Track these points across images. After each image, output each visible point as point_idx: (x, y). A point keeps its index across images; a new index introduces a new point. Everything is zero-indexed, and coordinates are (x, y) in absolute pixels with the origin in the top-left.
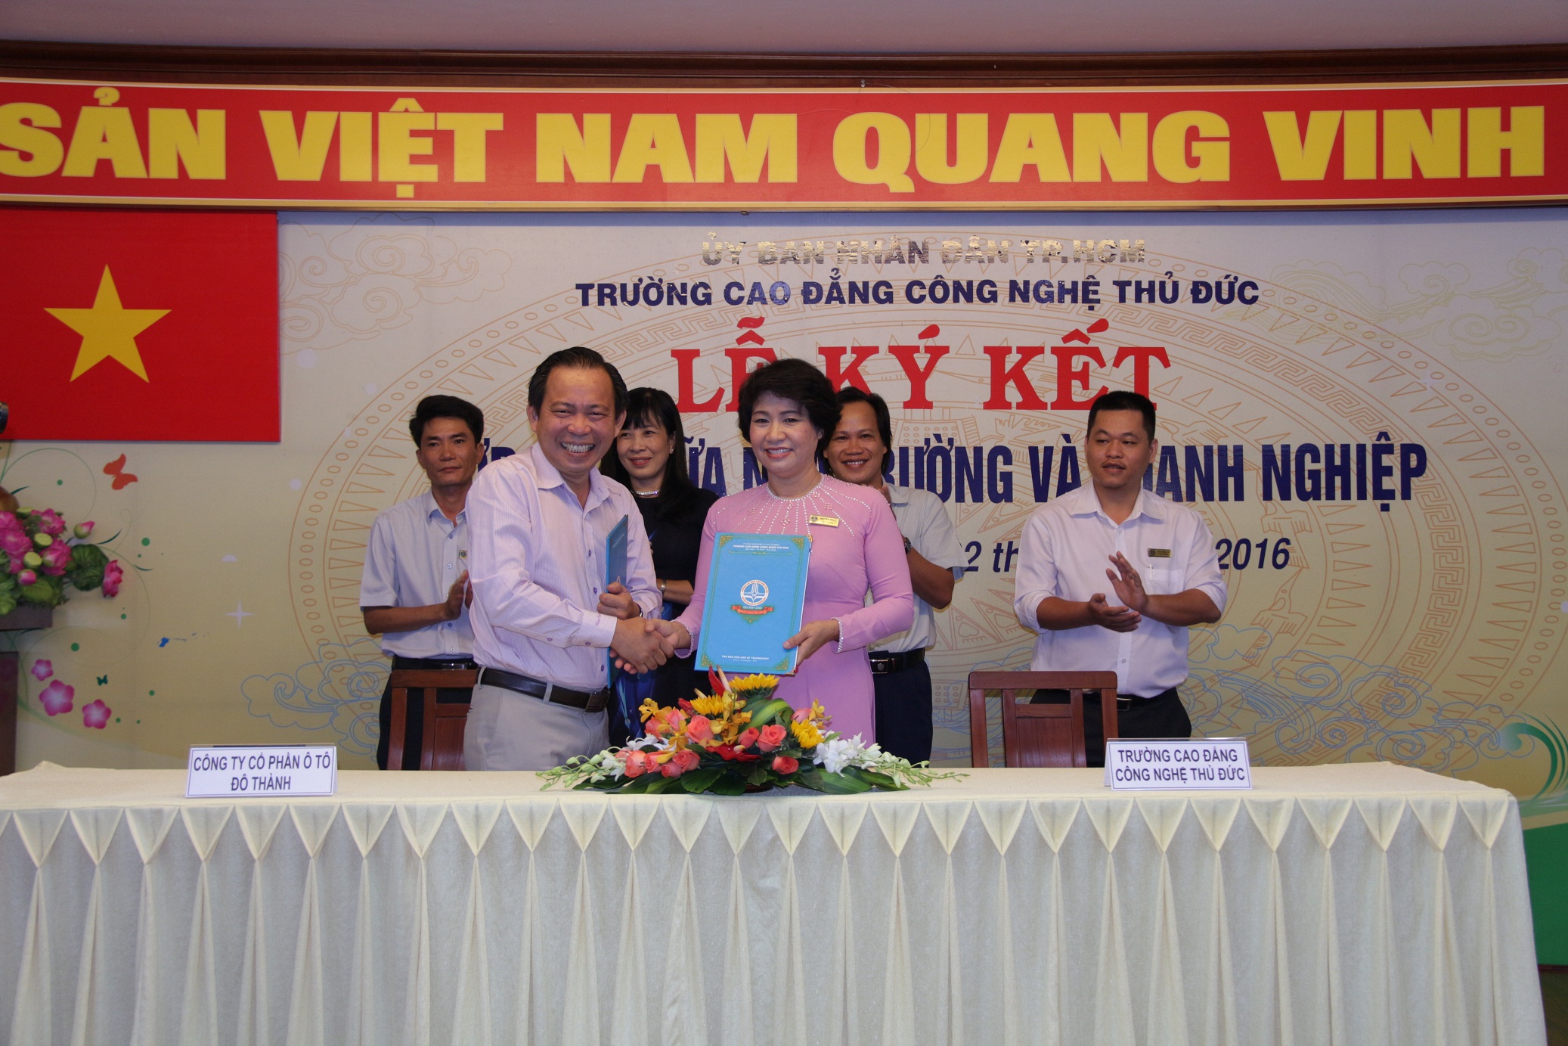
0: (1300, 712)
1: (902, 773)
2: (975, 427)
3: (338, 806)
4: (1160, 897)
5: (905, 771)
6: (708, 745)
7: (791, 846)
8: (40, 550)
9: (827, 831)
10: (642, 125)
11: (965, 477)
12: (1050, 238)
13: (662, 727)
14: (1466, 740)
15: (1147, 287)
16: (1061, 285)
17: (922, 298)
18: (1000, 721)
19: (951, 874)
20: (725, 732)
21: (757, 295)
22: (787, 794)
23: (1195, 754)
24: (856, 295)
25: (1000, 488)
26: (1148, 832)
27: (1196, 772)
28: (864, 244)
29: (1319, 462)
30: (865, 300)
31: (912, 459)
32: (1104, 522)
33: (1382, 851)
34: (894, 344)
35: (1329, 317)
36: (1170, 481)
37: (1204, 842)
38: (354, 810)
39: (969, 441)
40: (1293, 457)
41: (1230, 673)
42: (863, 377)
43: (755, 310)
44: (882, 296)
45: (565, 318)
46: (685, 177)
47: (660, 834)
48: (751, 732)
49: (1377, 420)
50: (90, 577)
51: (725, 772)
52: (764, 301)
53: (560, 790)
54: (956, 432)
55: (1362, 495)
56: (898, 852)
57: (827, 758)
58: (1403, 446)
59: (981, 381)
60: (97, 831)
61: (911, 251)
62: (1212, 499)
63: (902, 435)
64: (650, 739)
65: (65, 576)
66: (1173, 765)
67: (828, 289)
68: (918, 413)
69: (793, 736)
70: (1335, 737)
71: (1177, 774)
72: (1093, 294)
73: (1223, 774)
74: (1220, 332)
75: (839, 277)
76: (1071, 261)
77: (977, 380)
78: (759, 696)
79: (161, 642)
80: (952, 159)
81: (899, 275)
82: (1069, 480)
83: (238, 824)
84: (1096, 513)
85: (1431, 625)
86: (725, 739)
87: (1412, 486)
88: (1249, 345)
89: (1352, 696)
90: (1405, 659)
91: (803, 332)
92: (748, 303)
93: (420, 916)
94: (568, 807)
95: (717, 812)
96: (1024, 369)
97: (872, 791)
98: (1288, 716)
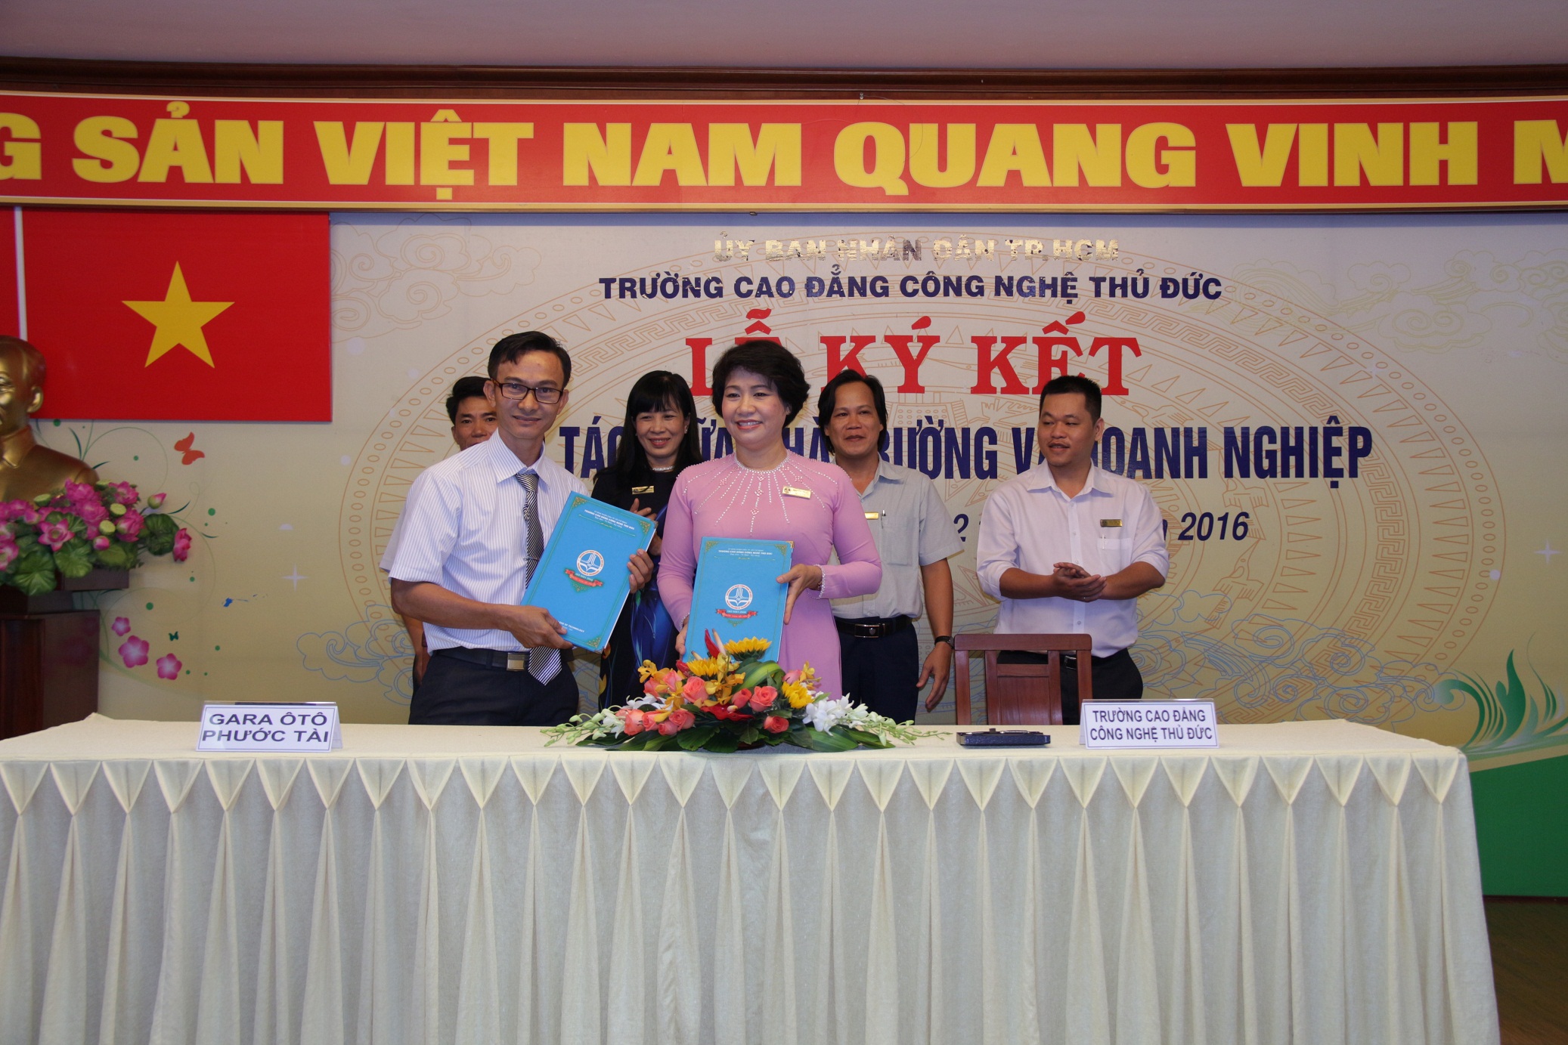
0: (1256, 670)
1: (887, 732)
2: (963, 410)
3: (353, 759)
4: (1131, 849)
5: (892, 730)
6: (703, 705)
7: (781, 801)
8: (114, 518)
9: (815, 787)
10: (660, 134)
11: (954, 455)
12: (1033, 238)
13: (659, 687)
14: (1405, 695)
15: (1120, 283)
16: (1042, 281)
17: (915, 292)
18: (983, 678)
19: (933, 828)
20: (719, 693)
21: (764, 289)
22: (777, 752)
23: (1165, 714)
24: (855, 289)
25: (986, 465)
26: (1121, 789)
27: (1167, 731)
29: (1275, 443)
30: (863, 294)
31: (905, 439)
33: (1341, 806)
34: (889, 333)
35: (1285, 311)
36: (1140, 460)
37: (1173, 798)
38: (367, 764)
39: (958, 423)
40: (1252, 438)
41: (1193, 635)
42: (861, 363)
43: (763, 302)
44: (879, 291)
45: (589, 310)
46: (698, 180)
47: (656, 790)
48: (744, 693)
49: (1329, 405)
50: (163, 543)
51: (718, 732)
52: (771, 295)
53: (564, 747)
54: (946, 414)
55: (1314, 473)
56: (882, 808)
57: (816, 718)
58: (1351, 429)
59: (969, 367)
60: (128, 781)
61: (905, 249)
62: (1178, 476)
63: (897, 416)
64: (648, 699)
65: (139, 541)
66: (1145, 725)
67: (829, 283)
68: (911, 397)
69: (783, 697)
70: (1288, 693)
71: (1148, 733)
72: (1071, 289)
73: (1192, 734)
74: (1186, 325)
75: (840, 272)
76: (1051, 260)
77: (965, 366)
78: (751, 659)
79: (225, 602)
80: (942, 165)
81: (894, 273)
83: (258, 776)
84: (1050, 488)
85: (1375, 591)
86: (719, 699)
87: (1359, 465)
88: (1212, 336)
89: (1303, 656)
90: (1351, 622)
91: (806, 323)
92: (756, 296)
93: (430, 864)
94: (570, 763)
95: (711, 769)
96: (1008, 357)
97: (859, 749)
98: (1246, 674)
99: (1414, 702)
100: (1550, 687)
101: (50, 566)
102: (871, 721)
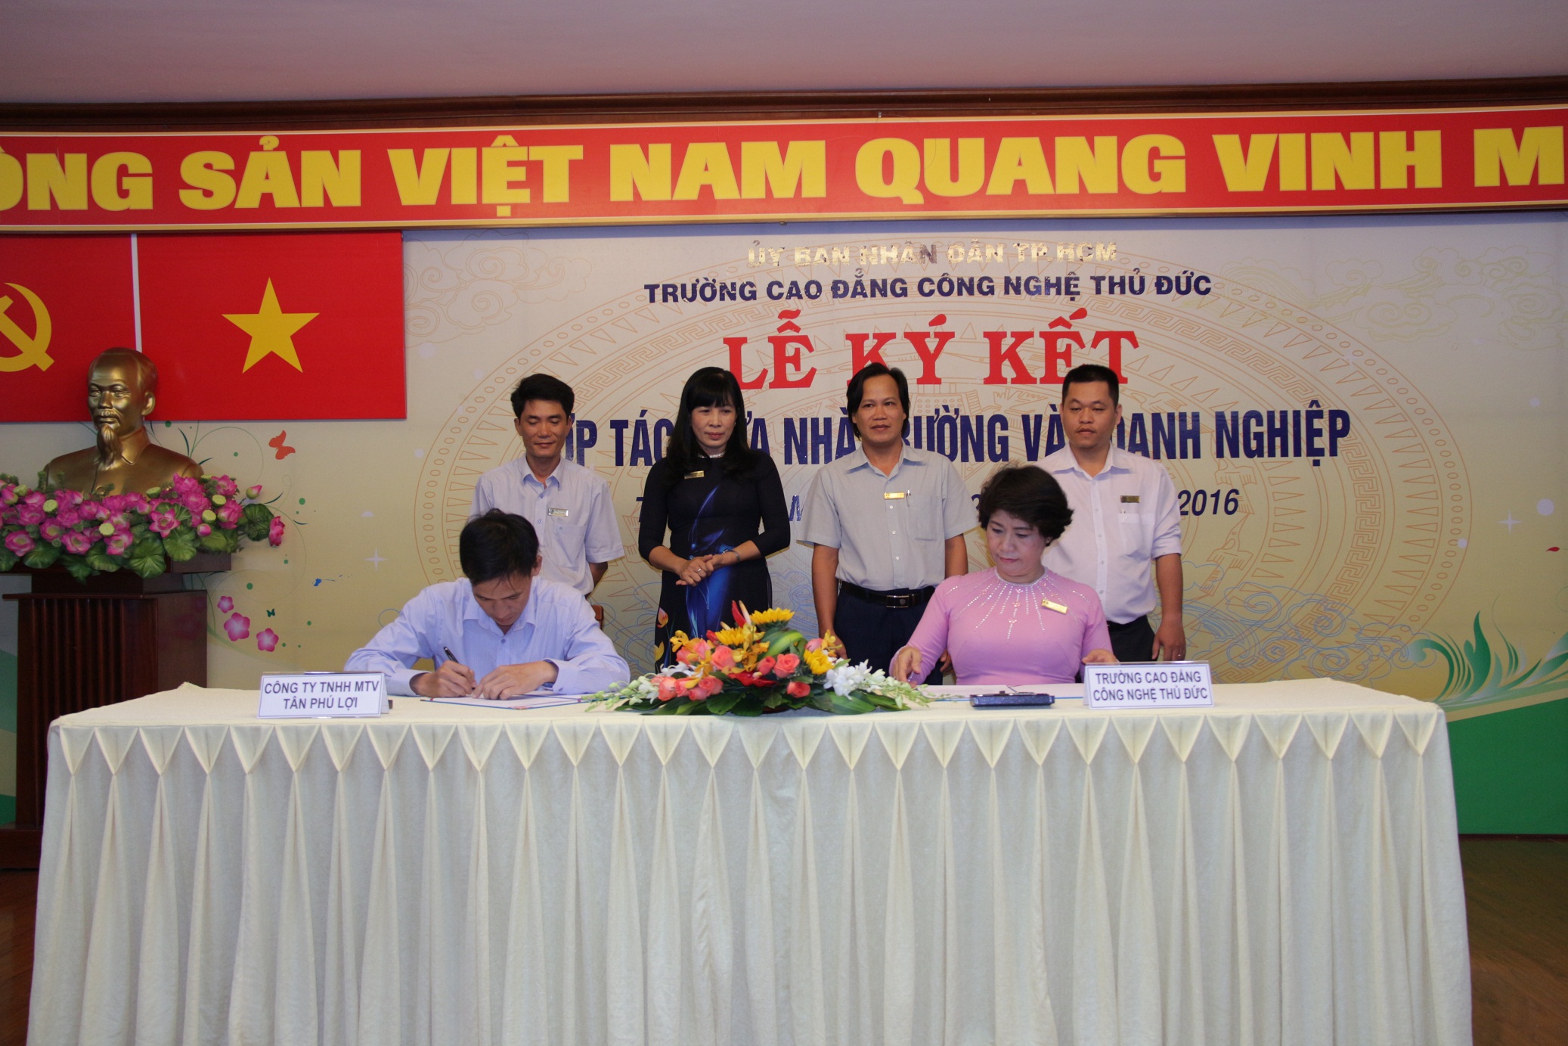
0: (1247, 633)
1: (904, 696)
2: (977, 399)
3: (408, 726)
4: (1132, 803)
5: (908, 693)
6: (731, 672)
7: (804, 761)
8: (215, 508)
9: (836, 747)
10: (697, 152)
11: (969, 441)
12: (1039, 242)
13: (690, 656)
14: (1382, 654)
15: (1119, 281)
16: (1047, 281)
17: (932, 292)
20: (745, 660)
21: (794, 292)
22: (802, 715)
23: (1163, 676)
24: (877, 290)
25: (998, 450)
26: (1122, 746)
27: (1165, 692)
29: (1262, 425)
30: (884, 295)
31: (924, 426)
32: (1081, 475)
33: (1327, 759)
34: (908, 330)
35: (1269, 305)
36: (1139, 442)
37: (1171, 754)
38: (422, 729)
39: (972, 411)
40: (1241, 421)
43: (793, 304)
44: (898, 291)
45: (635, 313)
46: (732, 196)
48: (768, 661)
49: (1310, 390)
50: (260, 530)
51: (744, 696)
52: (800, 297)
53: (603, 712)
54: (961, 403)
55: (1297, 453)
56: (899, 766)
57: (836, 683)
58: (1331, 412)
59: (981, 360)
60: (208, 745)
61: (922, 253)
62: (1174, 457)
64: (680, 667)
65: (237, 529)
66: (1145, 686)
67: (853, 286)
68: (929, 388)
69: (805, 664)
70: (1276, 653)
71: (1147, 694)
72: (1074, 287)
73: (1188, 694)
74: (1179, 318)
75: (862, 276)
77: (978, 359)
78: (776, 629)
79: (315, 582)
80: (954, 176)
81: (912, 273)
82: (1056, 443)
83: (323, 740)
84: (1073, 469)
85: (1354, 560)
86: (745, 666)
87: (1338, 445)
88: (1203, 329)
89: (1289, 620)
90: (1333, 588)
91: (831, 322)
92: (787, 298)
94: (607, 727)
95: (738, 731)
96: (1018, 350)
97: (877, 712)
98: (1237, 637)
99: (1390, 661)
100: (1515, 648)
101: (160, 551)
102: (888, 685)
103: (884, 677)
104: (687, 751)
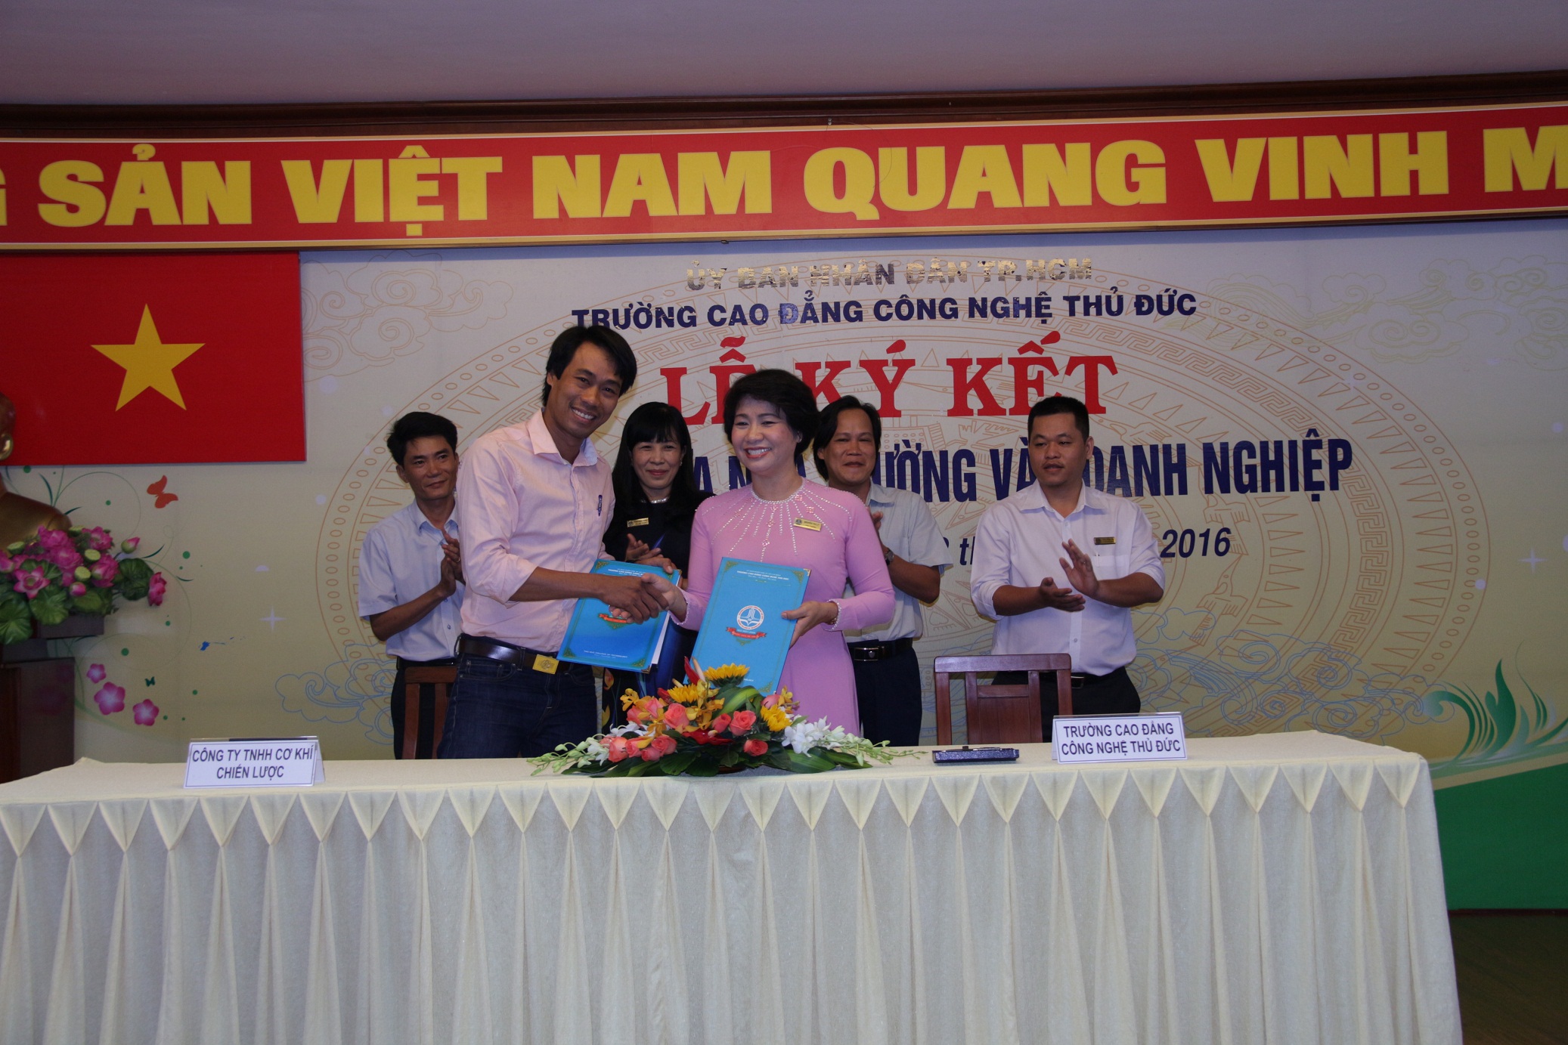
0: (1243, 686)
1: (865, 753)
2: (940, 433)
3: (344, 793)
4: (1104, 860)
5: (868, 750)
6: (685, 731)
7: (762, 822)
8: (89, 564)
9: (796, 807)
10: (629, 164)
11: (933, 479)
12: (1006, 259)
13: (641, 715)
14: (1393, 708)
15: (1094, 301)
16: (1016, 301)
17: (889, 316)
18: (964, 702)
19: (911, 844)
20: (700, 718)
21: (738, 317)
22: (758, 774)
23: (1134, 728)
24: (829, 315)
25: (965, 488)
26: (1093, 802)
27: (1136, 745)
28: (835, 268)
29: (1255, 457)
30: (837, 319)
33: (1307, 812)
34: (864, 358)
35: (1260, 325)
36: (1120, 479)
37: (1143, 808)
39: (936, 446)
40: (1231, 453)
41: (1178, 653)
42: (837, 389)
43: (736, 331)
46: (668, 210)
48: (723, 718)
49: (1307, 418)
50: (137, 588)
51: (699, 756)
52: (744, 323)
53: (549, 776)
54: (923, 437)
55: (1294, 487)
56: (861, 826)
57: (794, 740)
58: (1330, 441)
59: (945, 390)
60: (124, 820)
61: (878, 273)
62: (1158, 494)
64: (631, 727)
65: (113, 587)
66: (1115, 739)
67: (803, 309)
69: (762, 721)
70: (1275, 709)
71: (1118, 747)
72: (1045, 308)
73: (1161, 746)
74: (1162, 341)
75: (813, 298)
76: (1024, 280)
77: (941, 389)
78: (730, 685)
79: (202, 646)
80: (913, 189)
81: (867, 295)
83: (252, 812)
84: (1043, 508)
85: (1360, 604)
86: (700, 724)
87: (1340, 477)
88: (1188, 352)
89: (1289, 671)
90: (1337, 635)
91: (780, 350)
92: (730, 324)
93: (422, 893)
94: (556, 791)
95: (693, 792)
96: (984, 378)
97: (837, 770)
98: (1232, 690)
99: (1404, 715)
100: (1540, 697)
101: (26, 615)
102: (849, 742)
103: (843, 734)
104: (640, 815)
